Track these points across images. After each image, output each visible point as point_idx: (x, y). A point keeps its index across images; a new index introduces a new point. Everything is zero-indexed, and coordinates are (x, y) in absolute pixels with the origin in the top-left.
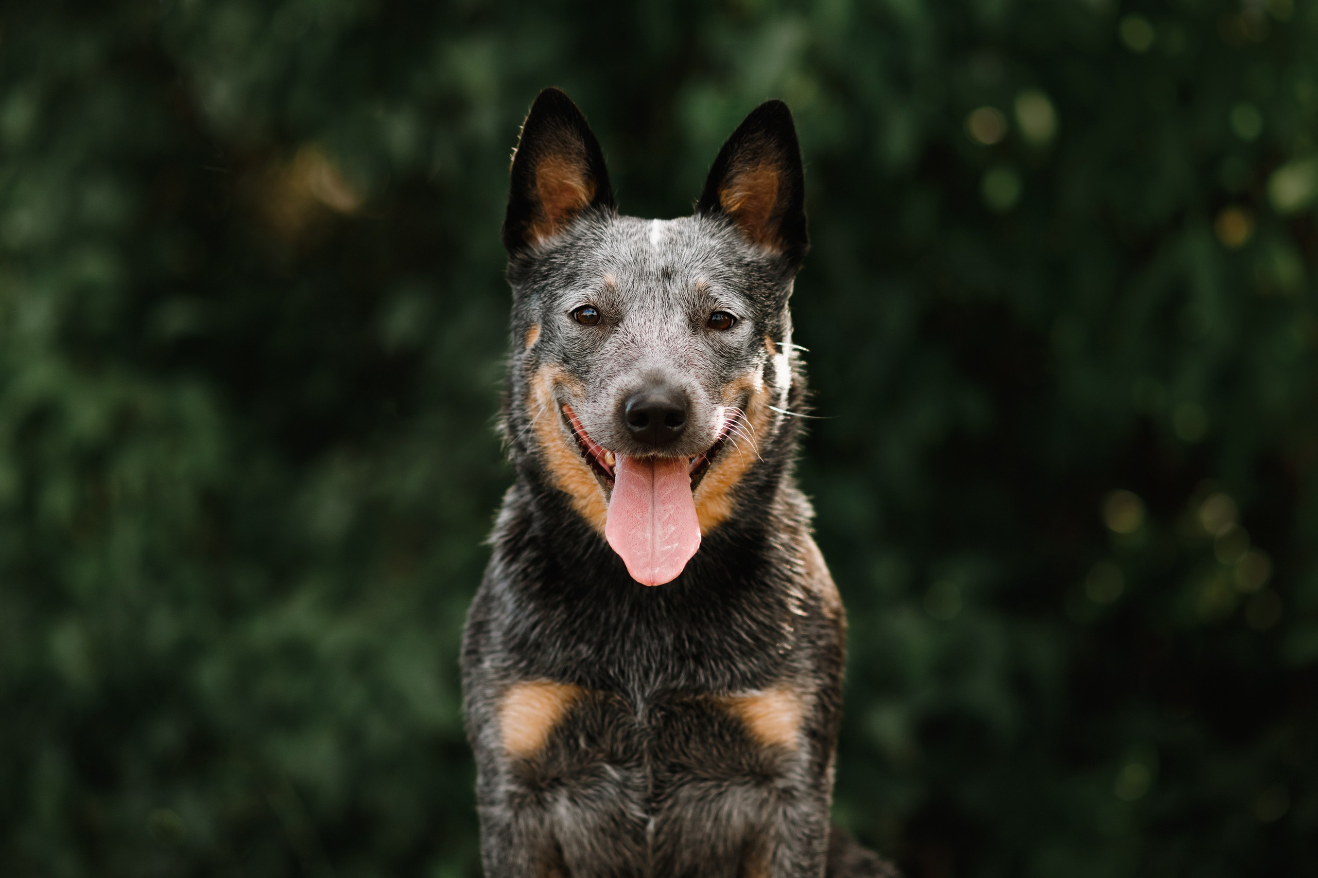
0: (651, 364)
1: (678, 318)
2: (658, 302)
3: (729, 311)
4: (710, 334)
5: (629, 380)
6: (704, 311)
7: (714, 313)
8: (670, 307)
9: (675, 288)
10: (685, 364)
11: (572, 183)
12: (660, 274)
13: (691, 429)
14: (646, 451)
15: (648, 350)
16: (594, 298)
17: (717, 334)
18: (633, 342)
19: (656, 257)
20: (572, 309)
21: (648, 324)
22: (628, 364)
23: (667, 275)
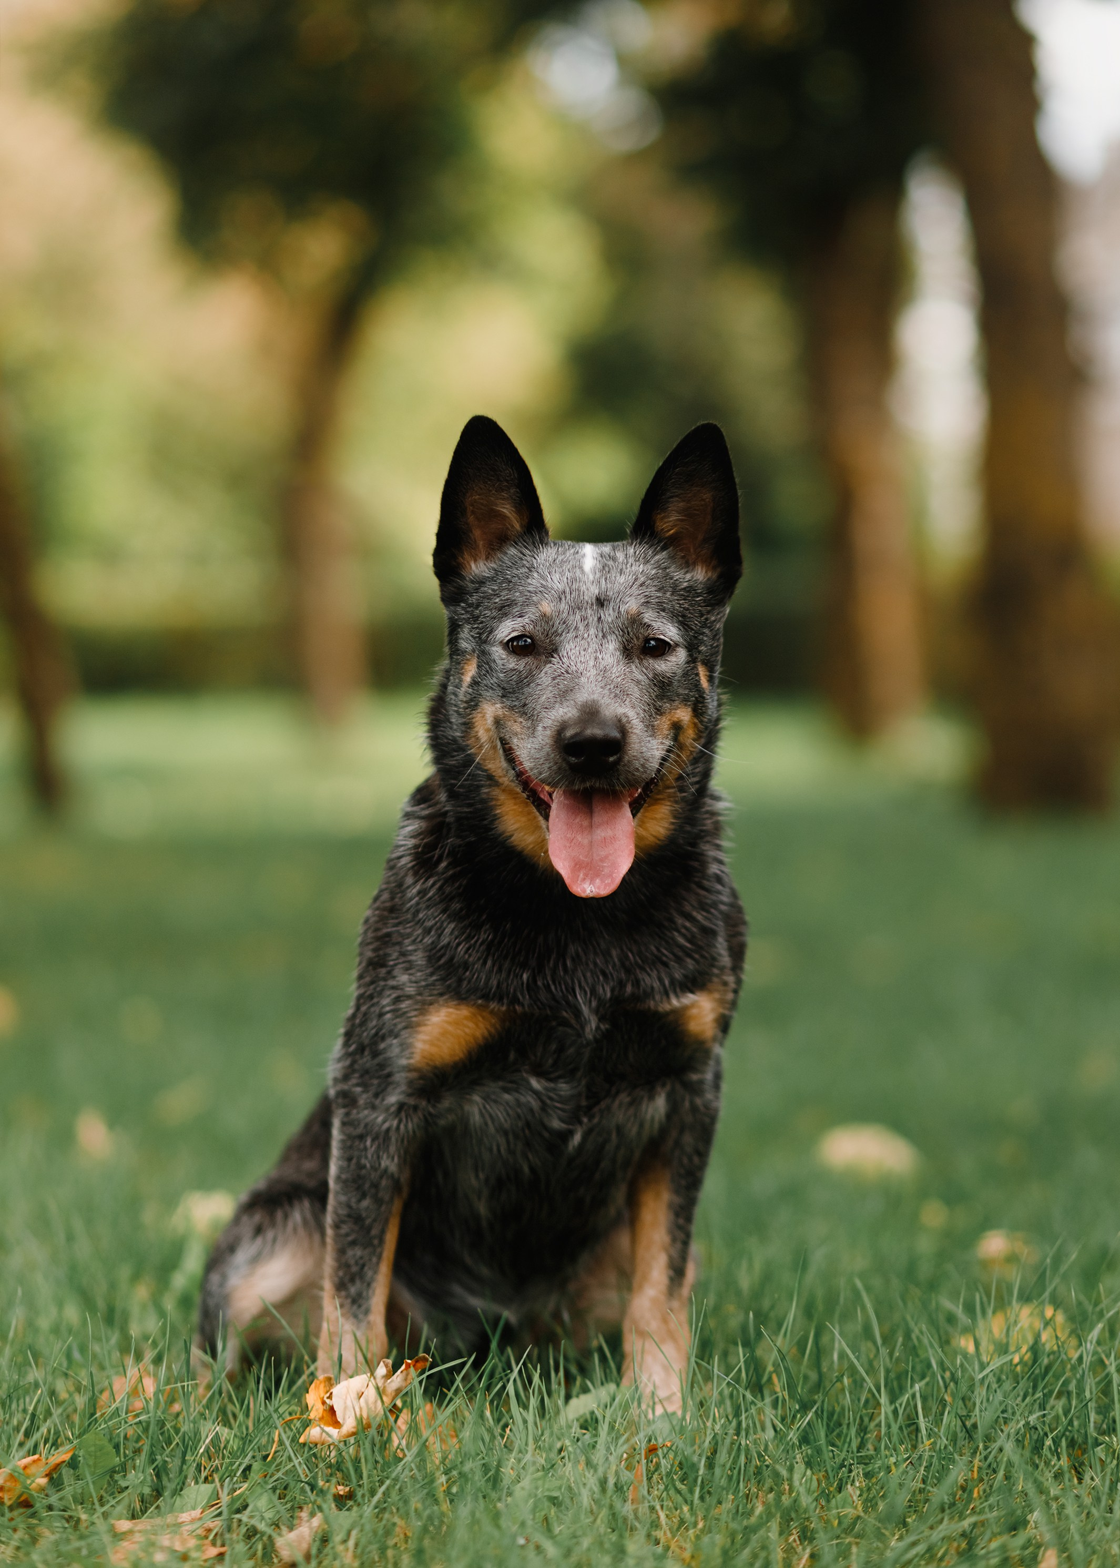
0: (586, 695)
1: (612, 646)
2: (592, 631)
3: (662, 637)
4: (644, 661)
5: (565, 712)
6: (638, 638)
7: (647, 640)
8: (604, 636)
9: (609, 615)
10: (620, 694)
11: (505, 511)
12: (594, 601)
13: (626, 758)
14: (583, 781)
15: (583, 680)
16: (530, 628)
17: (651, 661)
18: (568, 673)
19: (589, 584)
20: (507, 639)
21: (583, 653)
22: (564, 694)
23: (601, 602)
